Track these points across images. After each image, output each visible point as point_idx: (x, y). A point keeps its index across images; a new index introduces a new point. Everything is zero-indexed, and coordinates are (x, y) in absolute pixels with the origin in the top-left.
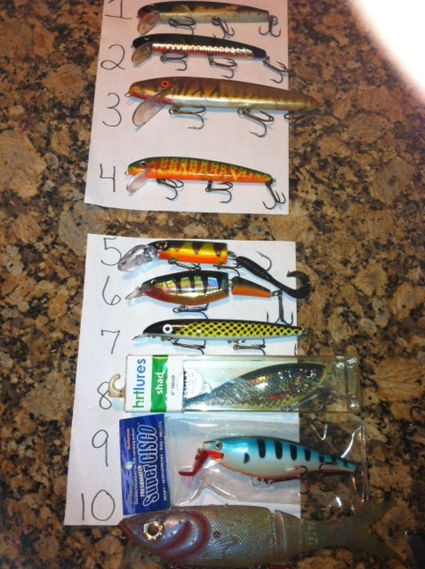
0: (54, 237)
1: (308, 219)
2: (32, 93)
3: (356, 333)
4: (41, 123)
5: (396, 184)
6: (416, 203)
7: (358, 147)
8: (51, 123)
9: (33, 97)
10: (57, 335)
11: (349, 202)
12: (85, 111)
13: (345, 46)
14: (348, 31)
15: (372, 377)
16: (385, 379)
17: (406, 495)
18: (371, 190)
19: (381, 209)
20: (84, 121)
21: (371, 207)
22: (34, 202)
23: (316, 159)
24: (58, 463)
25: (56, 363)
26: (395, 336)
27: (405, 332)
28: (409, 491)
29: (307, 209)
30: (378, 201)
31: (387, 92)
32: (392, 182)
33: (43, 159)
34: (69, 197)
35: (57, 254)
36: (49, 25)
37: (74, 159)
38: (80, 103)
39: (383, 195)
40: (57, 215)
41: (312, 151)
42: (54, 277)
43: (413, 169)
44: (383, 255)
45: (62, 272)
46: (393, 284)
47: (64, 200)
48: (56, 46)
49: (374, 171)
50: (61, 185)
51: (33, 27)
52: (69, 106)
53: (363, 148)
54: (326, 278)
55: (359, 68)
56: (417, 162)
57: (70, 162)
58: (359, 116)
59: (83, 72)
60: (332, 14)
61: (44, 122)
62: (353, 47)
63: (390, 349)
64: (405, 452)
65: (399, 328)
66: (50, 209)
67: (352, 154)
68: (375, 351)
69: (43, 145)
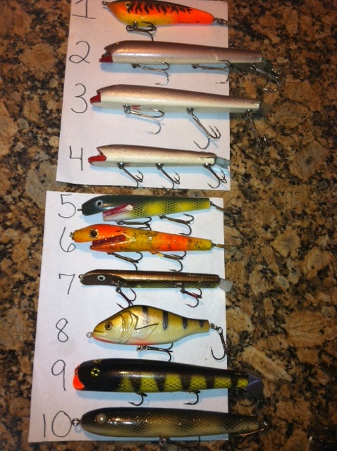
0: (21, 191)
1: (237, 189)
2: (10, 66)
3: (272, 287)
4: (16, 93)
5: (312, 164)
6: (328, 181)
7: (282, 131)
8: (25, 93)
9: (11, 70)
10: (18, 276)
11: (272, 176)
12: (54, 84)
13: (277, 44)
14: (279, 32)
15: (283, 326)
16: (294, 328)
17: (305, 426)
18: (291, 168)
19: (298, 184)
20: (53, 93)
21: (290, 182)
22: (6, 160)
23: (248, 138)
24: (14, 386)
25: (16, 301)
26: (304, 292)
27: (313, 289)
28: (309, 423)
29: (237, 181)
30: (296, 177)
31: (309, 86)
32: (308, 162)
33: (15, 123)
34: (36, 158)
35: (23, 207)
36: (28, 8)
37: (42, 125)
38: (51, 78)
39: (301, 172)
40: (25, 173)
41: (244, 131)
42: (19, 226)
43: (327, 151)
44: (298, 223)
45: (26, 223)
46: (305, 248)
47: (31, 160)
48: (33, 27)
49: (294, 151)
50: (30, 147)
51: (14, 9)
52: (41, 80)
53: (287, 131)
54: (250, 240)
55: (287, 63)
56: (331, 146)
57: (39, 128)
58: (285, 104)
59: (55, 50)
60: (267, 16)
61: (19, 92)
62: (283, 46)
63: (299, 303)
64: (307, 390)
65: (308, 285)
66: (19, 167)
67: (277, 136)
68: (287, 304)
69: (16, 112)
